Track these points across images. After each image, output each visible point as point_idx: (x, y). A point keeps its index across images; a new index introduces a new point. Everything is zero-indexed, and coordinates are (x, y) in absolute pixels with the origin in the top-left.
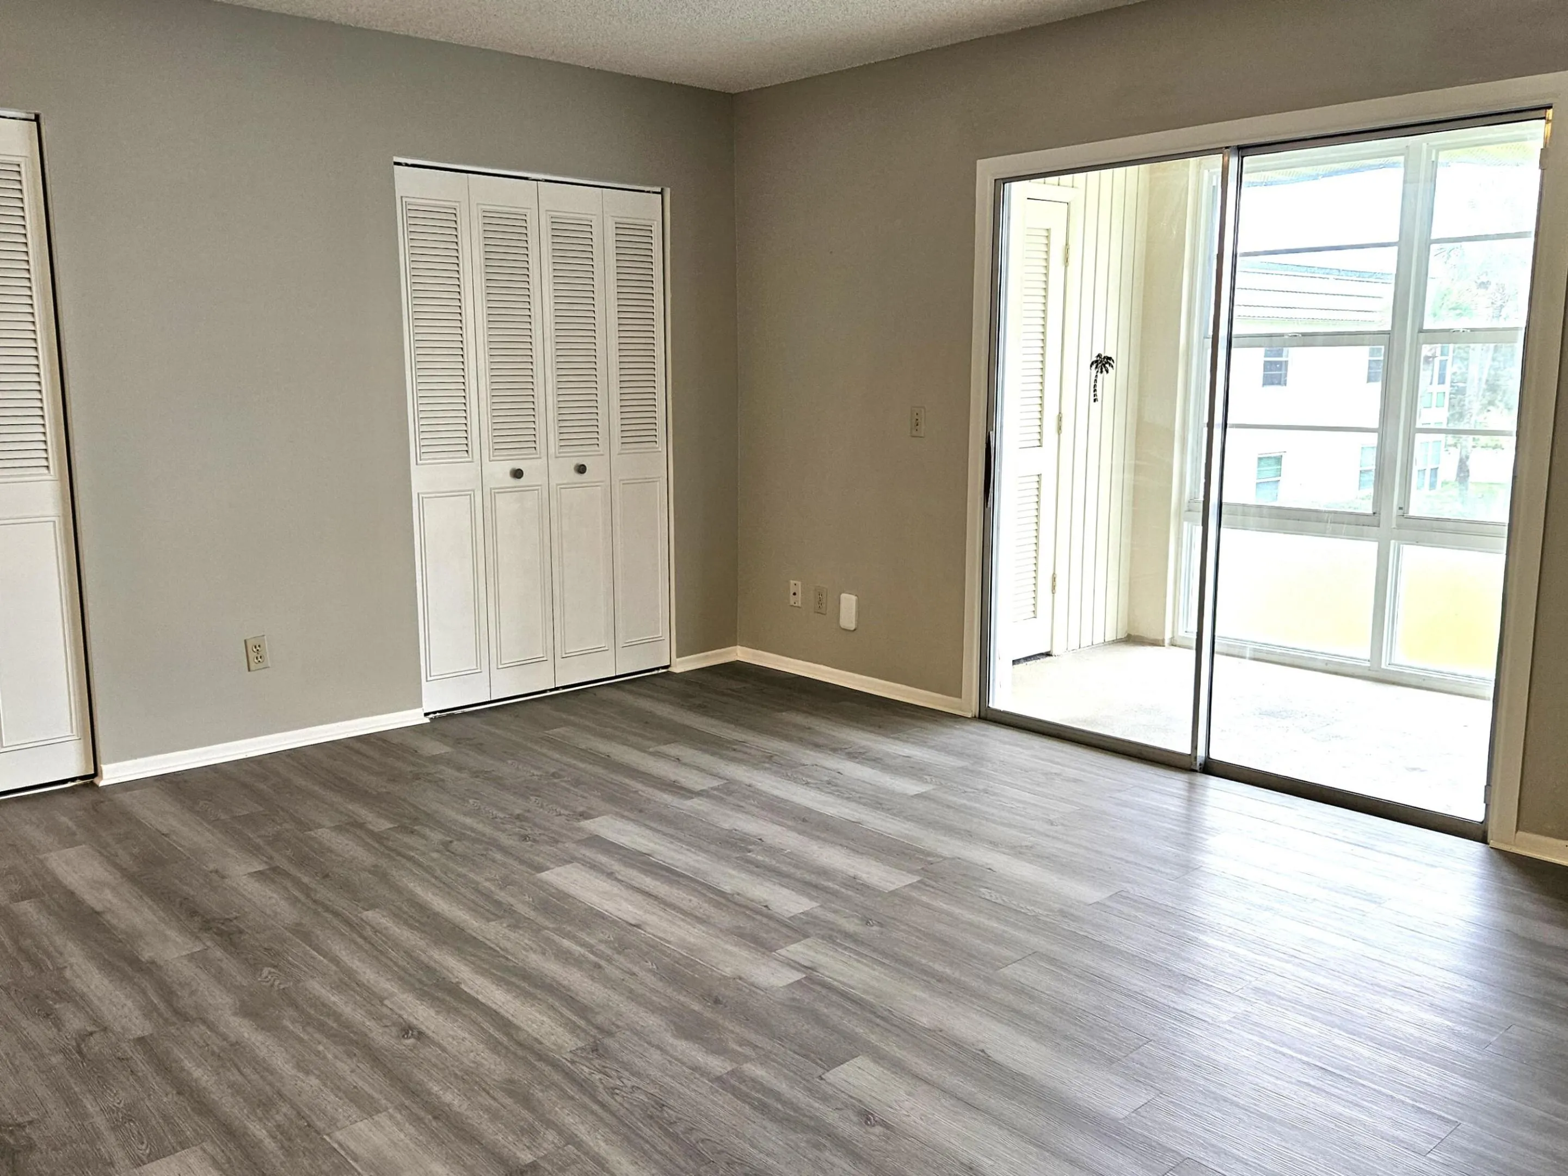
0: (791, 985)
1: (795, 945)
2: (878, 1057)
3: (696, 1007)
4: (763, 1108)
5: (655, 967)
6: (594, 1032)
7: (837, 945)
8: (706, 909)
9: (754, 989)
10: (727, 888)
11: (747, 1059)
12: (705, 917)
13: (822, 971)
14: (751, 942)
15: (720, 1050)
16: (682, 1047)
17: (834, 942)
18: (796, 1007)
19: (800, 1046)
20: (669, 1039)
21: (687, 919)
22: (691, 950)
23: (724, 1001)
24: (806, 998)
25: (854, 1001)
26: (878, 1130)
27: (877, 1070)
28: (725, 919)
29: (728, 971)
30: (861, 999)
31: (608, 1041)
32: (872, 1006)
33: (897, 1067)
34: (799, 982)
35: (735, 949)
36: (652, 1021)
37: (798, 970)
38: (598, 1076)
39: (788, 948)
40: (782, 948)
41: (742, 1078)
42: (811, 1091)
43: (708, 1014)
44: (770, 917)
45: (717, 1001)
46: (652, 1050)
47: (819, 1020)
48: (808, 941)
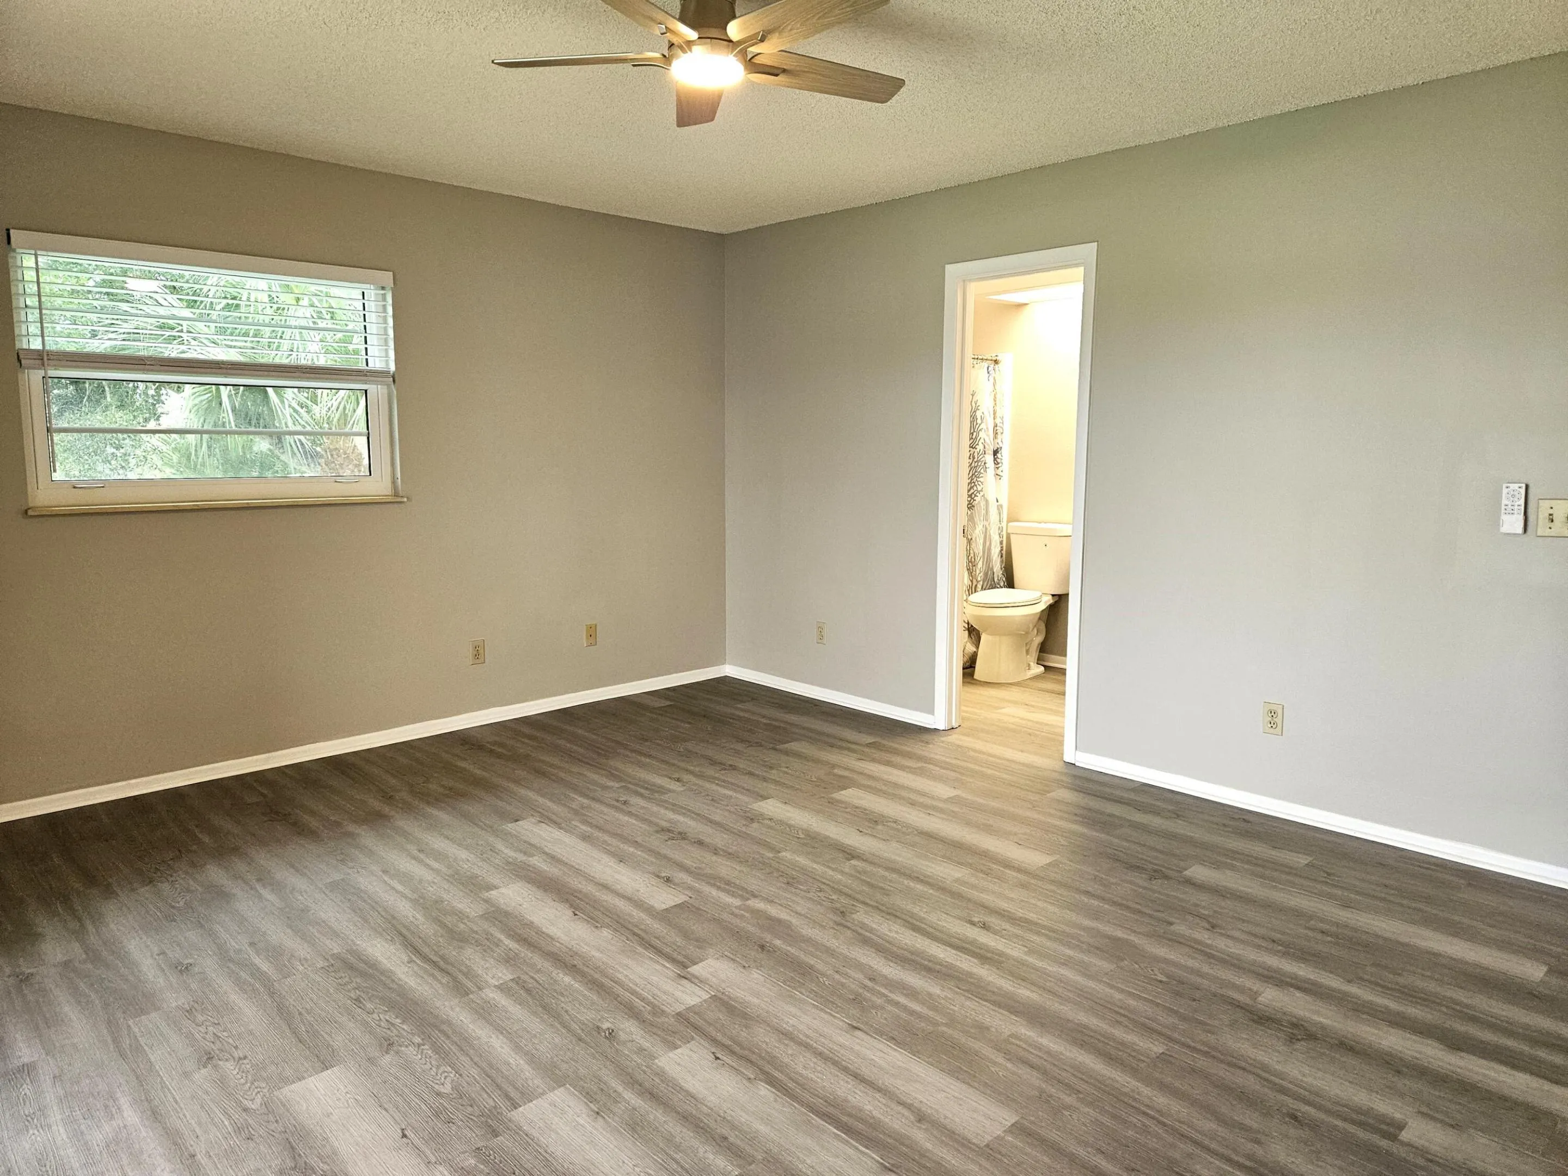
0: (702, 961)
1: (693, 1003)
2: (649, 910)
3: (778, 942)
4: (728, 883)
5: (821, 980)
6: (849, 924)
7: (652, 1003)
8: (785, 1053)
9: (731, 956)
10: (764, 1090)
11: (738, 908)
12: (786, 1042)
13: (671, 974)
14: (736, 1008)
15: (756, 913)
16: (784, 915)
17: (654, 1006)
18: (701, 943)
19: (701, 915)
20: (795, 921)
21: (804, 1039)
22: (791, 997)
23: (756, 947)
24: (692, 950)
25: (654, 948)
26: (663, 875)
27: (652, 902)
28: (763, 1038)
29: (756, 975)
30: (646, 948)
31: (838, 919)
32: (641, 945)
33: (639, 904)
34: (695, 964)
35: (749, 998)
36: (808, 931)
37: (694, 976)
38: (834, 897)
39: (698, 1000)
40: (705, 1001)
41: (742, 897)
42: (698, 892)
43: (768, 937)
44: (714, 1041)
45: (762, 947)
46: (803, 912)
47: (686, 934)
48: (680, 1008)
